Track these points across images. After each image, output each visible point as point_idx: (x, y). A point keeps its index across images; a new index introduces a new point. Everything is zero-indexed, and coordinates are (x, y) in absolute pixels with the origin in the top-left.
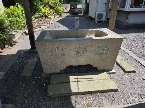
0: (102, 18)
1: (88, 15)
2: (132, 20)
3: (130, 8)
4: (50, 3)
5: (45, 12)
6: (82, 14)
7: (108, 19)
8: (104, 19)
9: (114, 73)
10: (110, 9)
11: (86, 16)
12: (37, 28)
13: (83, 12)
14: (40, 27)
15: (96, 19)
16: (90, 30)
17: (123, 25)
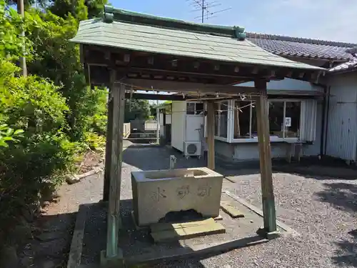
0: (195, 151)
1: (170, 144)
2: (241, 155)
3: (235, 138)
4: (98, 124)
5: (92, 142)
6: (158, 143)
7: (206, 153)
8: (198, 153)
9: (221, 219)
10: (207, 138)
11: (167, 146)
12: (86, 172)
13: (158, 139)
14: (92, 169)
15: (186, 153)
16: (188, 169)
17: (230, 163)
